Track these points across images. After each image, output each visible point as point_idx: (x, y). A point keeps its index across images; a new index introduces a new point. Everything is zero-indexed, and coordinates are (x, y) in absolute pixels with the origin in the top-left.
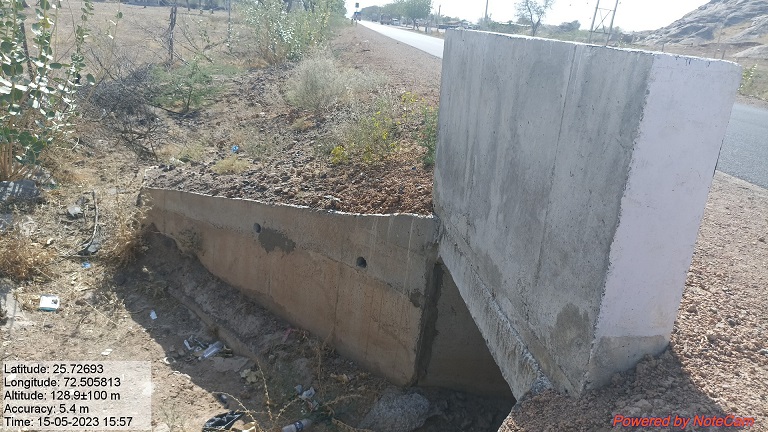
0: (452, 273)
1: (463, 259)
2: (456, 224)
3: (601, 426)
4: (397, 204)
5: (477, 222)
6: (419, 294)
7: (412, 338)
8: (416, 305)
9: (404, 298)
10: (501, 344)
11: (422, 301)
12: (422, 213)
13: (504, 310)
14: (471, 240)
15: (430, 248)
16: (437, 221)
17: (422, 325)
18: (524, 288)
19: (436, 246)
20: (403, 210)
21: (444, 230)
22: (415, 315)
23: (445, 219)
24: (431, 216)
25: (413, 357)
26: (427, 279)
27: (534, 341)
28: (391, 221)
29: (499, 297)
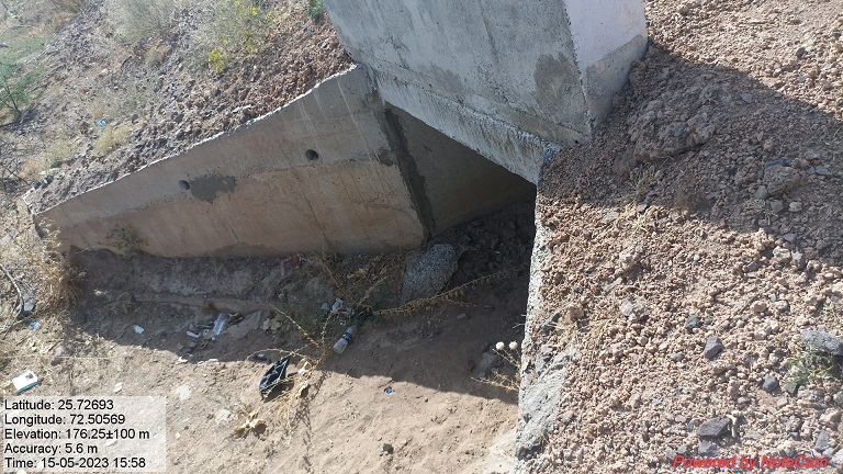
0: (407, 110)
1: (410, 87)
2: (383, 58)
3: (624, 149)
4: (312, 75)
5: (405, 39)
6: (385, 152)
7: (402, 196)
8: (389, 164)
9: (375, 164)
10: (492, 143)
11: (392, 157)
12: (342, 68)
13: (478, 109)
14: (409, 62)
15: (370, 99)
16: (362, 68)
17: (405, 180)
18: (487, 74)
19: (375, 94)
20: (321, 77)
21: (375, 71)
22: (394, 173)
23: (370, 60)
24: (353, 67)
25: (414, 214)
26: (386, 132)
27: (524, 118)
28: (316, 97)
29: (467, 99)
